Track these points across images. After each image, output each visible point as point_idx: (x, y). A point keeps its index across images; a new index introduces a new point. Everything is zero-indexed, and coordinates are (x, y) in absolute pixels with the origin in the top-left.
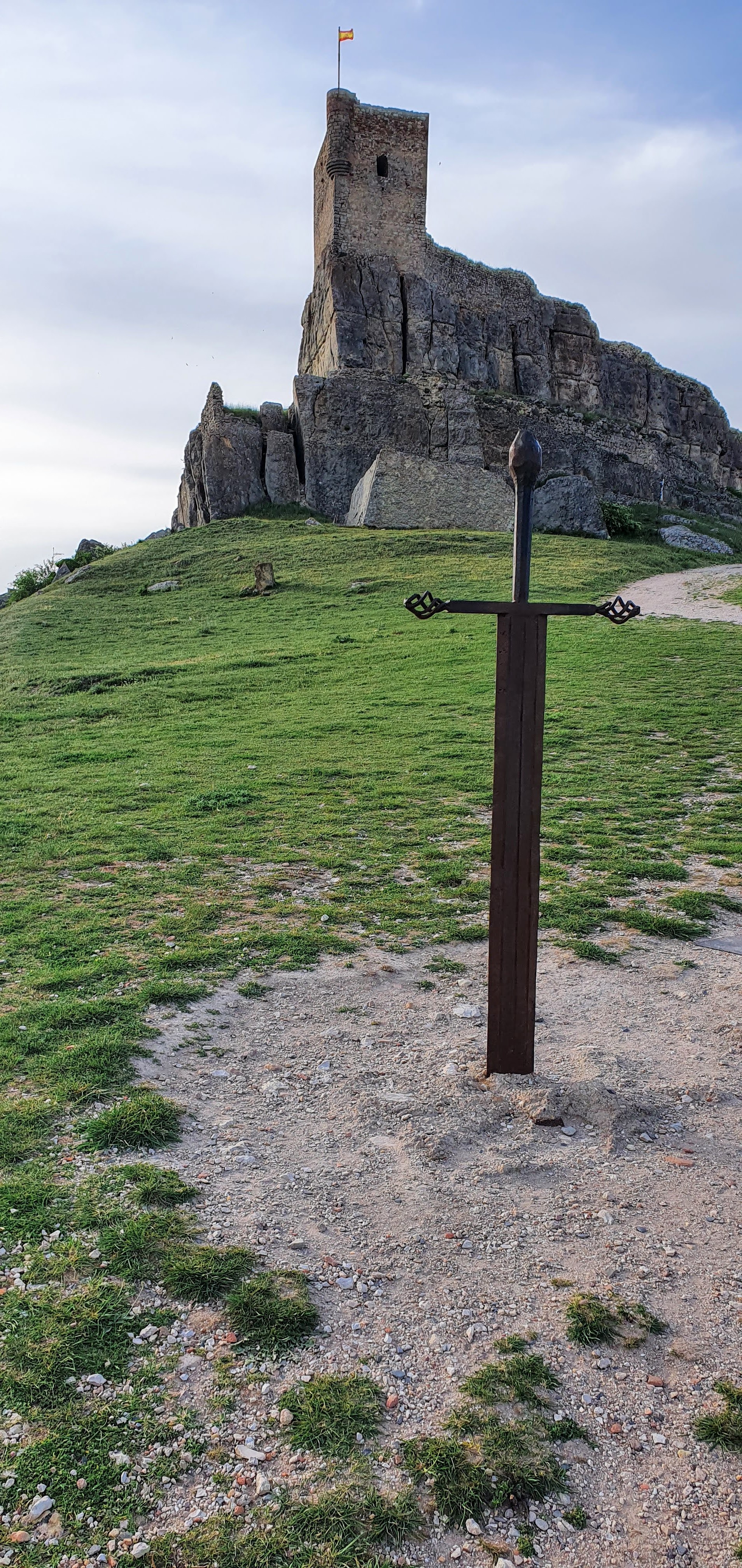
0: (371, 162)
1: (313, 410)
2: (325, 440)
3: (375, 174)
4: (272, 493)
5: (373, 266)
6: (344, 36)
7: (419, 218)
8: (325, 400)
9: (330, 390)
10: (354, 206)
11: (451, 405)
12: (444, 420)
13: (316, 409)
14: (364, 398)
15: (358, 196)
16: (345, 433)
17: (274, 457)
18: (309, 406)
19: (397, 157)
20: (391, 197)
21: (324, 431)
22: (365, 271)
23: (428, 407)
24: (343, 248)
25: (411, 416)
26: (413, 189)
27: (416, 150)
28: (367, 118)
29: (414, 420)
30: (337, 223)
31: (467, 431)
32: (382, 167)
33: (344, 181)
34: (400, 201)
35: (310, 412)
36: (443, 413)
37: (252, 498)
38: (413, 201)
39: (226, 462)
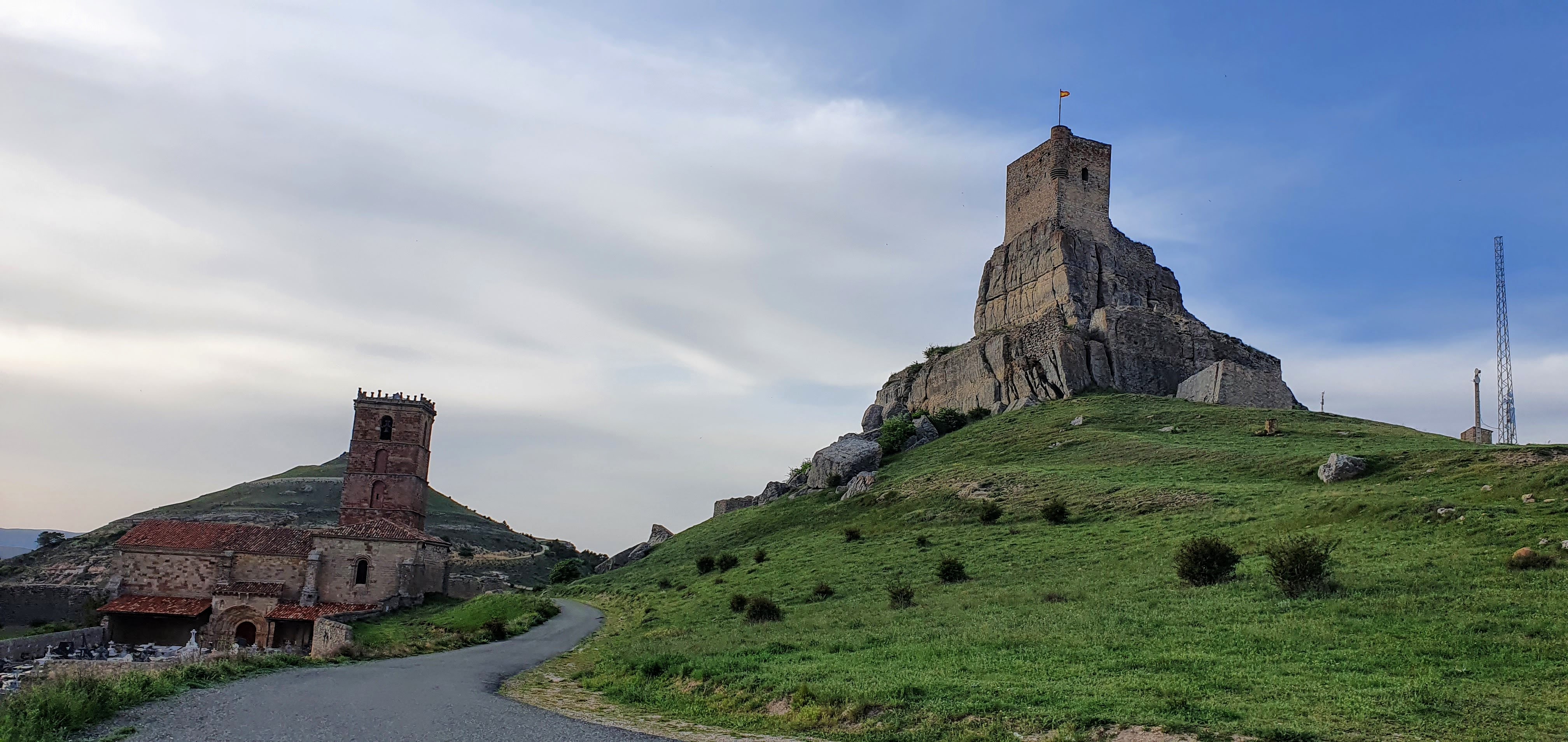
0: (1078, 172)
1: (1116, 330)
2: (1124, 349)
3: (1081, 179)
4: (1097, 379)
5: (1080, 236)
6: (1064, 94)
7: (1106, 208)
8: (1123, 324)
9: (1126, 318)
10: (1068, 197)
11: (1195, 333)
12: (1191, 342)
13: (1118, 329)
14: (1145, 325)
15: (1071, 190)
16: (1134, 345)
17: (1097, 357)
18: (1113, 327)
19: (1094, 169)
20: (1089, 193)
21: (1123, 343)
22: (1076, 239)
23: (1180, 333)
24: (1062, 223)
25: (1172, 339)
26: (1102, 190)
27: (1104, 167)
28: (1077, 144)
29: (1173, 342)
30: (1059, 207)
31: (1206, 350)
32: (1085, 173)
33: (1063, 181)
34: (1095, 196)
35: (1114, 331)
36: (1190, 338)
37: (1086, 382)
38: (1103, 197)
39: (1071, 358)
